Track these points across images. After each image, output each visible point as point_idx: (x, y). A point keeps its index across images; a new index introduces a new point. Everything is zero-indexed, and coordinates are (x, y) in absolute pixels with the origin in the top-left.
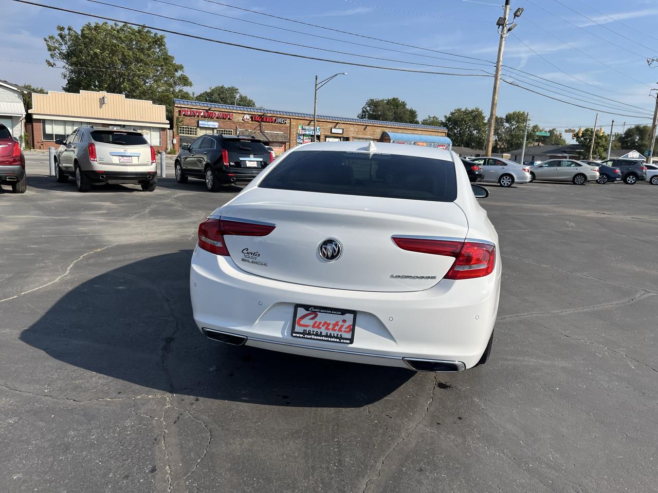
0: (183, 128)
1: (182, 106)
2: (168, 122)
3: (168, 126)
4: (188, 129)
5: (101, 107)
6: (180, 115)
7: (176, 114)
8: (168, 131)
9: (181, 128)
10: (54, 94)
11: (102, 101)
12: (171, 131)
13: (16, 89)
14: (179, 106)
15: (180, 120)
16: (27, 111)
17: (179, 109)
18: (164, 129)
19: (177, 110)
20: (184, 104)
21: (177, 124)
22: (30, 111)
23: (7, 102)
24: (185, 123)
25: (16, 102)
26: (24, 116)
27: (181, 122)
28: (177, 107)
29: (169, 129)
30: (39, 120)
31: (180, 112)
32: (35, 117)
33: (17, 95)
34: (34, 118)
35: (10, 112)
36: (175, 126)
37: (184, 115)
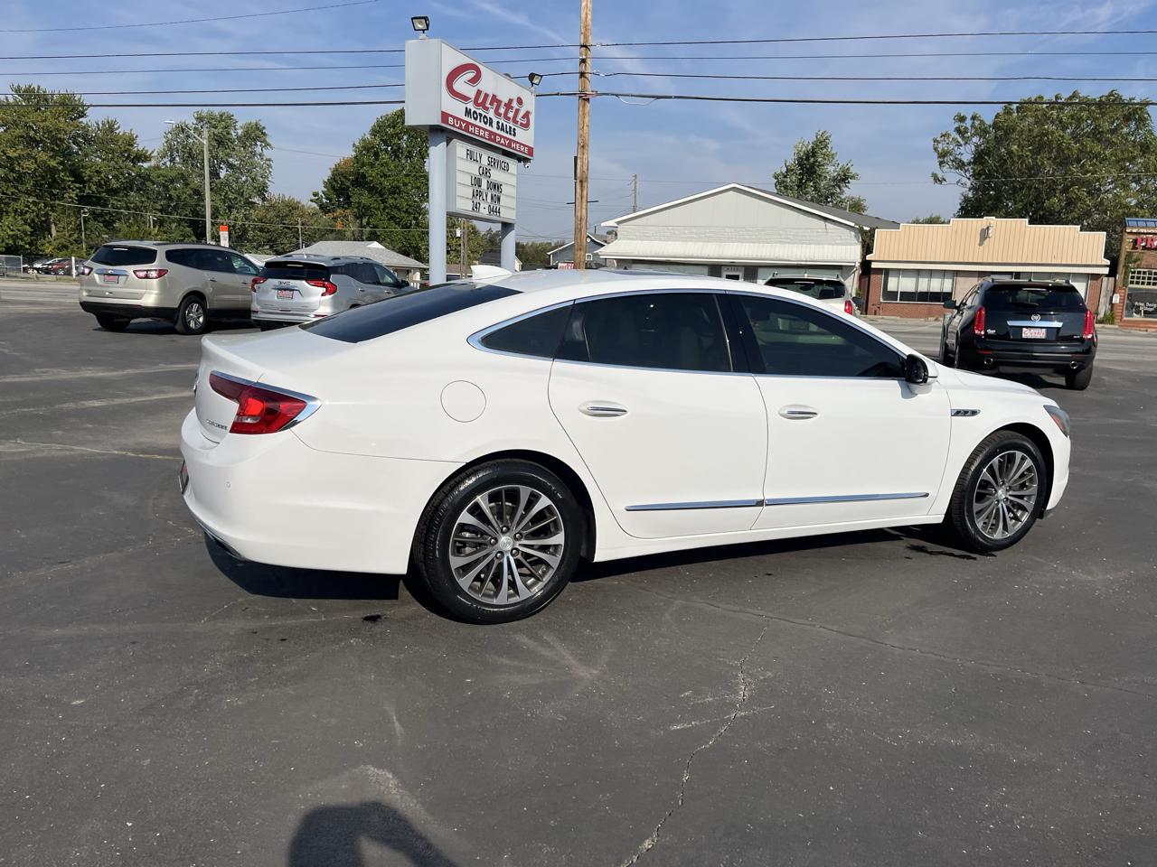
0: (1139, 273)
1: (1142, 231)
2: (1108, 262)
3: (1106, 271)
4: (1150, 273)
5: (981, 244)
6: (1134, 248)
7: (1127, 247)
8: (1105, 279)
9: (1134, 272)
10: (907, 228)
11: (984, 234)
12: (1112, 279)
13: (853, 224)
14: (1134, 231)
15: (1134, 258)
16: (864, 257)
17: (1134, 237)
18: (1096, 277)
19: (1129, 239)
20: (1147, 227)
21: (1126, 267)
22: (868, 257)
23: (838, 244)
24: (1143, 263)
25: (851, 244)
26: (858, 265)
27: (1135, 262)
28: (1131, 233)
29: (1107, 276)
30: (879, 271)
31: (1135, 242)
32: (874, 265)
33: (853, 233)
34: (872, 266)
35: (838, 259)
36: (1121, 269)
37: (1144, 248)
